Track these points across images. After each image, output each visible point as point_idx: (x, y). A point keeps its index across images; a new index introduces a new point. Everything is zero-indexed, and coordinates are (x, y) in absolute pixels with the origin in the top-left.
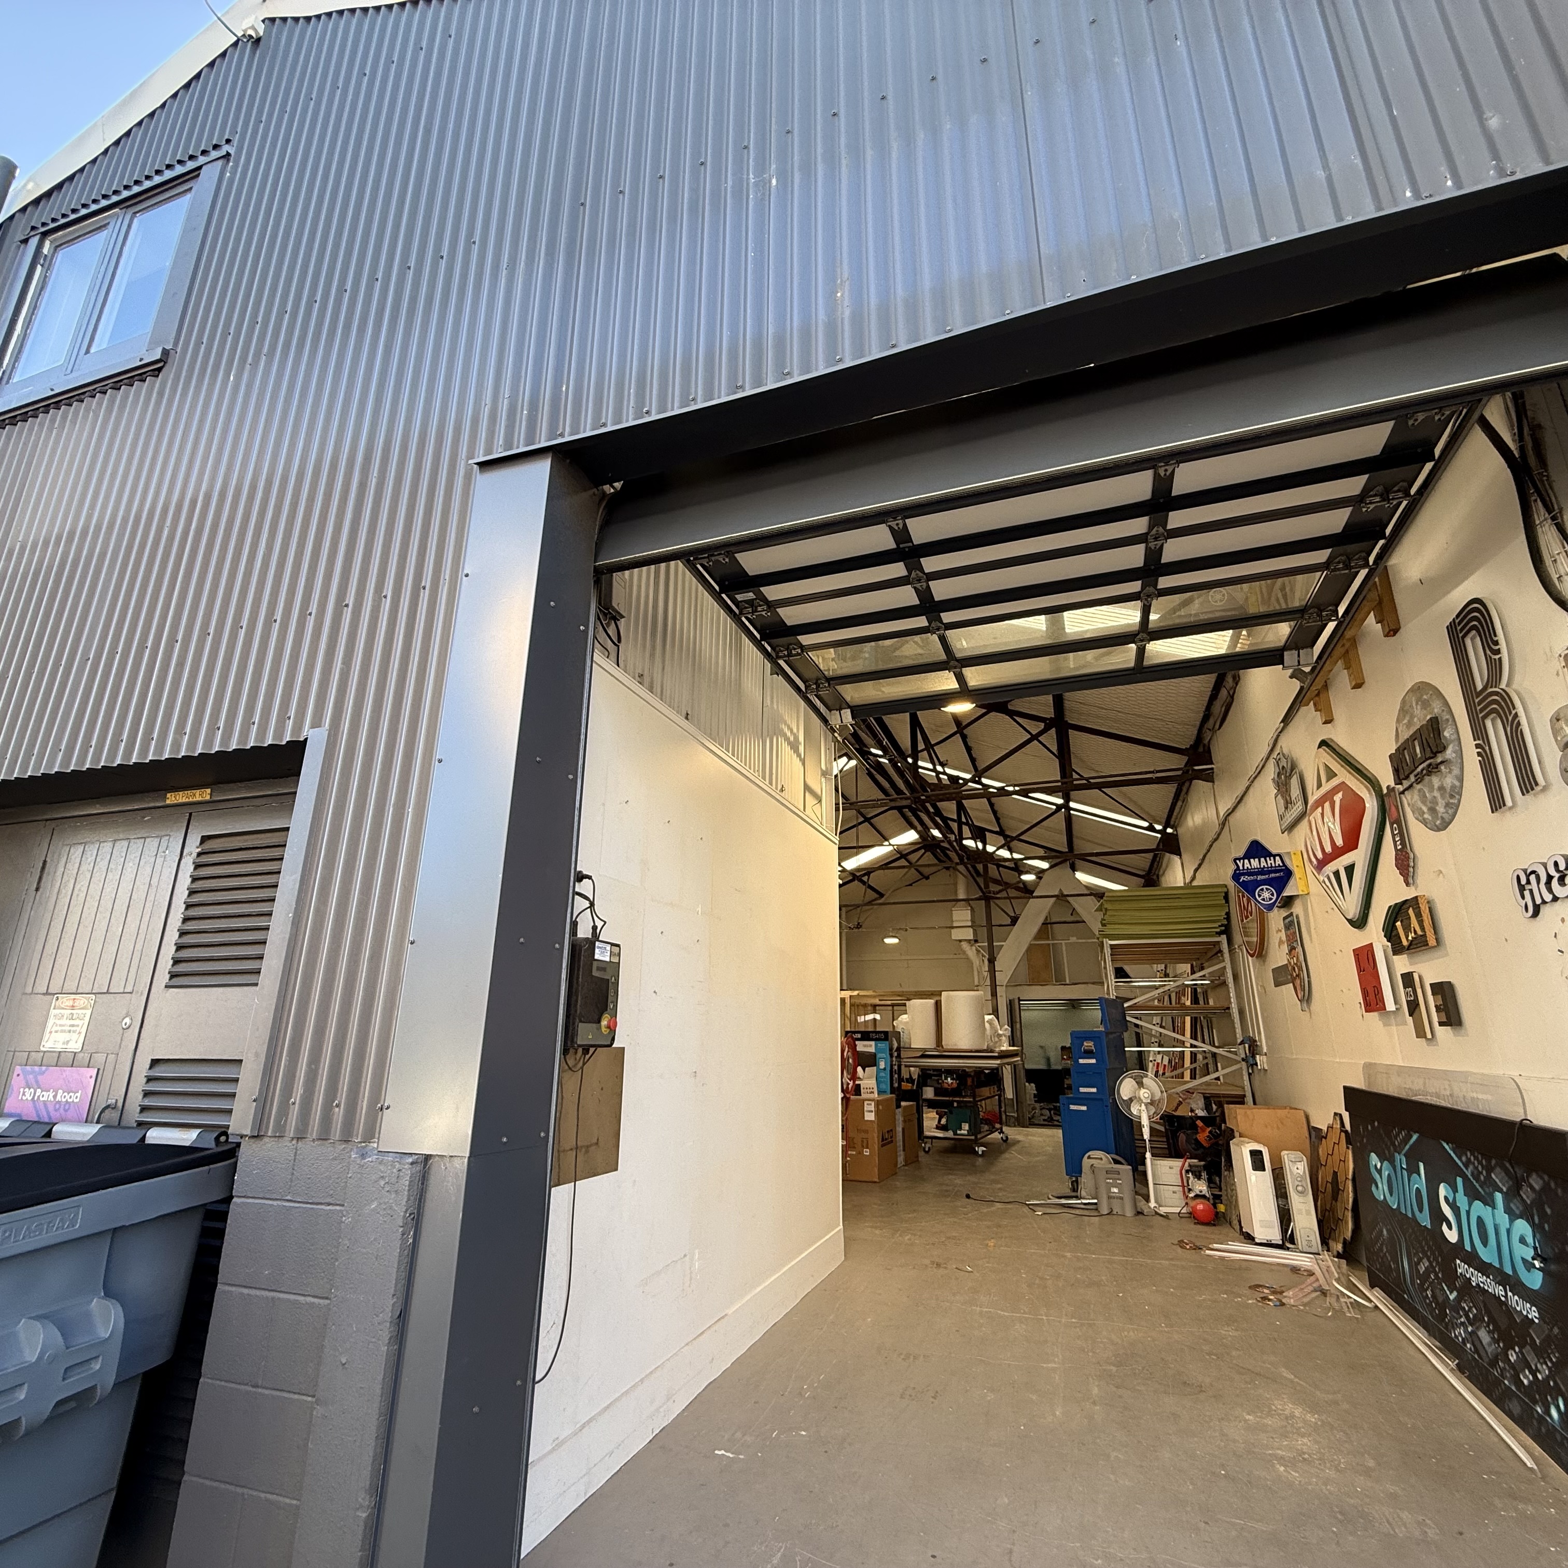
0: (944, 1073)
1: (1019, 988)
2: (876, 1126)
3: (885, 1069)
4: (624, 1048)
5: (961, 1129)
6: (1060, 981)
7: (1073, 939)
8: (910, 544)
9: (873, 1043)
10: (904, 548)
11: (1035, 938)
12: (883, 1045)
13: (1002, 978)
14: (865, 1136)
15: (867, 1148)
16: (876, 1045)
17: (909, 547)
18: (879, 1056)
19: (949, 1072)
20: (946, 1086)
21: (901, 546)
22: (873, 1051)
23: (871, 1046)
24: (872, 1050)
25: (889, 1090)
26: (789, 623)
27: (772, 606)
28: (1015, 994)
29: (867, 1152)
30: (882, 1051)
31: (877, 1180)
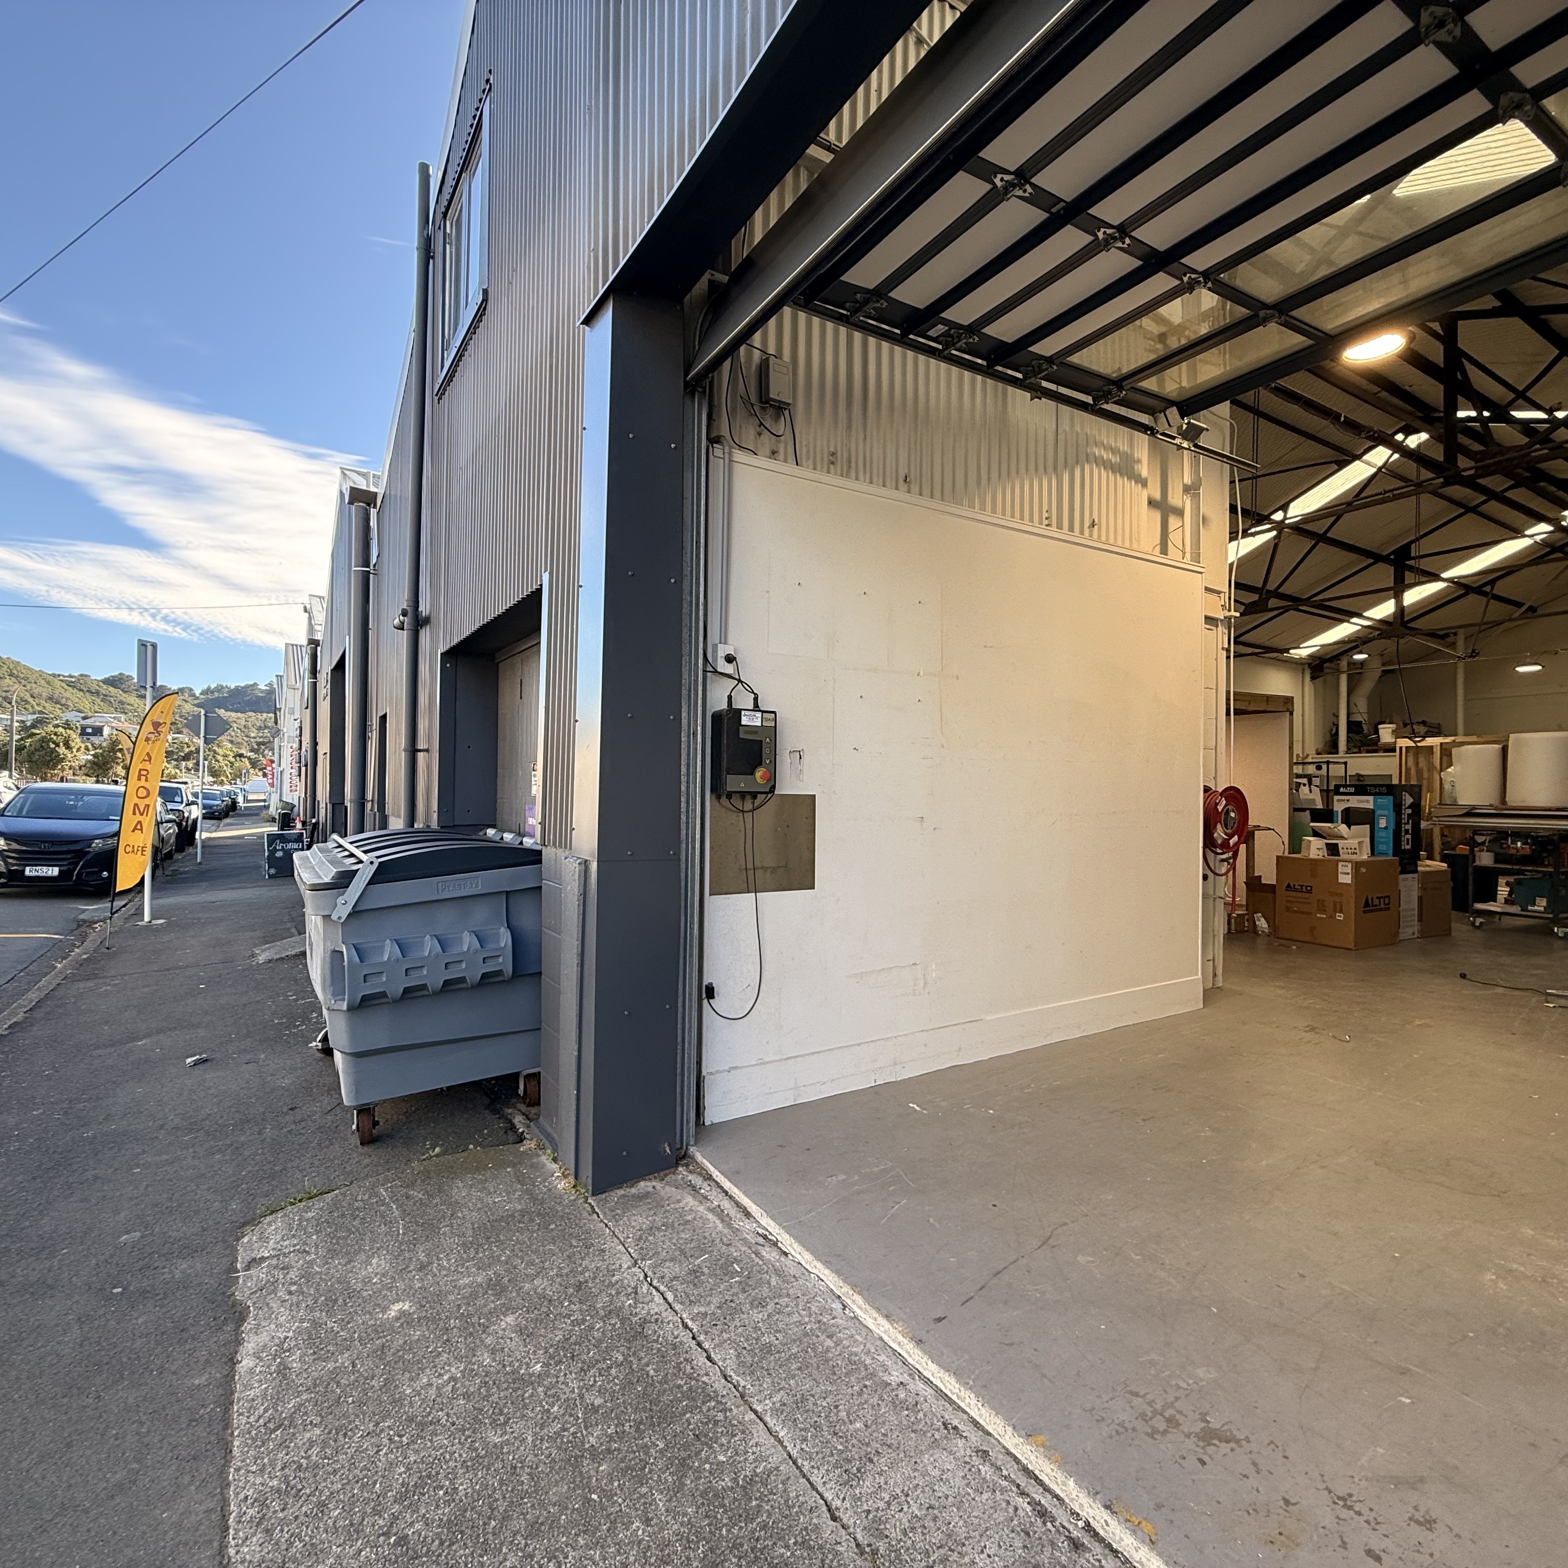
0: (1511, 836)
2: (1352, 889)
3: (1386, 828)
4: (814, 796)
5: (1534, 904)
8: (1062, 204)
9: (1371, 798)
10: (1058, 211)
12: (1388, 801)
14: (1338, 899)
15: (1341, 912)
16: (1375, 802)
17: (1063, 208)
18: (1378, 813)
19: (1517, 834)
20: (1513, 852)
21: (1054, 210)
22: (1372, 807)
23: (1368, 801)
24: (1370, 806)
25: (1391, 852)
26: (1009, 339)
27: (974, 328)
29: (1340, 917)
30: (1381, 807)
31: (1352, 946)
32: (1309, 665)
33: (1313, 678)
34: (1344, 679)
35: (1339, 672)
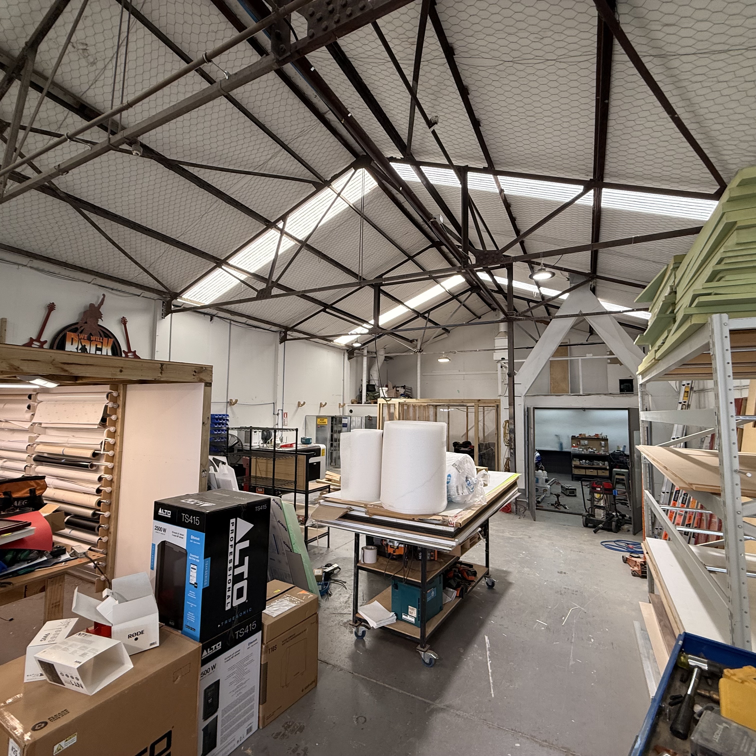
1: (536, 397)
6: (574, 392)
7: (589, 356)
9: (184, 531)
11: (553, 356)
13: (520, 390)
24: (182, 543)
28: (532, 403)
32: (347, 350)
33: (349, 358)
34: (365, 359)
35: (362, 355)
